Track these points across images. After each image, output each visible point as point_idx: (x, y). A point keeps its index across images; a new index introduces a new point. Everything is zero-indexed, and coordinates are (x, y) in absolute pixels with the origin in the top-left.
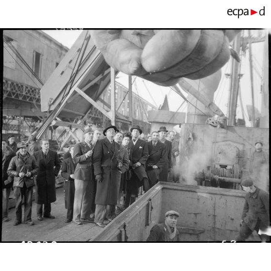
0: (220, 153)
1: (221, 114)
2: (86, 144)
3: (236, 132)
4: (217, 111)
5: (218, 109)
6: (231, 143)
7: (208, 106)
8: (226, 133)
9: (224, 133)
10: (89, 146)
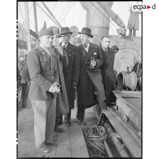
0: (121, 59)
1: (123, 26)
2: (44, 51)
3: (133, 41)
4: (121, 23)
5: (122, 21)
6: (129, 50)
7: (115, 18)
8: (125, 42)
9: (124, 42)
10: (48, 53)
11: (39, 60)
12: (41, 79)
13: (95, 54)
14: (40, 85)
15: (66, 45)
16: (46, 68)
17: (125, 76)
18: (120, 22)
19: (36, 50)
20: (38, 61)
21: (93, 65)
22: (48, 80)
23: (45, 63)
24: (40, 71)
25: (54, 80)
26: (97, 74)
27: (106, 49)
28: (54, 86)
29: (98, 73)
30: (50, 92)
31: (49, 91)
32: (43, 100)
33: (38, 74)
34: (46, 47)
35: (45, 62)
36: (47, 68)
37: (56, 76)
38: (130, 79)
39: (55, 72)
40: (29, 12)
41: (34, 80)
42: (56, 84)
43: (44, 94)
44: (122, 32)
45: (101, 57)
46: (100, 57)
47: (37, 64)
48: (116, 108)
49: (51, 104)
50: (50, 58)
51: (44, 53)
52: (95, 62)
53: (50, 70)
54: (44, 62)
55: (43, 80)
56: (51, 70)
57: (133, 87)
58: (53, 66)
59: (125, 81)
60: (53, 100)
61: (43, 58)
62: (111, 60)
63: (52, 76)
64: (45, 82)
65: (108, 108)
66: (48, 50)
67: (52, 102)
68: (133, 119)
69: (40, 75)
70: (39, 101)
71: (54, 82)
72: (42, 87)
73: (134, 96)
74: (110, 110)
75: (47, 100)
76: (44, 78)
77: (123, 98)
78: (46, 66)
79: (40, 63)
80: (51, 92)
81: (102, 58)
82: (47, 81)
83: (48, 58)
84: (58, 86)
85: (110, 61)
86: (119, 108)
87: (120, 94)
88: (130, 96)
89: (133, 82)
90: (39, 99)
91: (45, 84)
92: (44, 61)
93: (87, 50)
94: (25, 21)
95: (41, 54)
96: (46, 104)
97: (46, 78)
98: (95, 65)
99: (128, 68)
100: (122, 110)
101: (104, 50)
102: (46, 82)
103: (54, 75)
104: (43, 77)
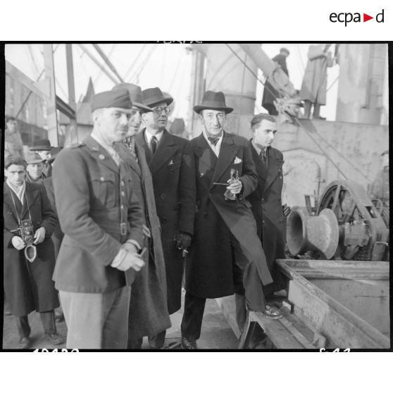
0: (286, 174)
2: (102, 150)
3: (316, 131)
5: (289, 81)
7: (272, 73)
8: (297, 134)
9: (293, 133)
10: (114, 158)
11: (88, 177)
12: (91, 230)
13: (238, 161)
14: (87, 249)
15: (159, 136)
16: (106, 198)
17: (308, 221)
18: (285, 83)
19: (79, 149)
20: (84, 180)
21: (233, 192)
22: (112, 234)
23: (104, 185)
24: (88, 206)
25: (128, 234)
26: (243, 214)
27: (262, 149)
28: (127, 251)
29: (245, 212)
30: (115, 269)
31: (114, 265)
32: (95, 292)
33: (83, 218)
34: (109, 141)
35: (104, 182)
36: (109, 200)
37: (133, 223)
38: (321, 229)
39: (130, 211)
40: (53, 52)
41: (71, 235)
42: (132, 244)
43: (100, 273)
44: (289, 107)
45: (253, 168)
46: (250, 171)
47: (82, 188)
48: (289, 307)
49: (115, 303)
50: (119, 170)
51: (102, 157)
52: (240, 182)
53: (117, 204)
54: (101, 182)
55: (96, 234)
56: (120, 206)
57: (328, 250)
58: (126, 193)
59: (309, 234)
60: (121, 291)
61: (98, 170)
62: (276, 178)
63: (124, 221)
64: (101, 240)
65: (268, 307)
66: (115, 149)
67: (119, 296)
68: (343, 340)
69: (89, 220)
70: (82, 295)
71: (127, 240)
72: (93, 254)
73: (335, 275)
74: (275, 314)
75: (107, 292)
76: (101, 227)
77: (309, 279)
78: (108, 193)
79: (90, 184)
80: (120, 268)
81: (255, 172)
82: (107, 237)
83: (112, 172)
84: (140, 252)
85: (275, 180)
86: (295, 309)
87: (298, 267)
88: (325, 275)
89: (329, 237)
90: (83, 288)
91: (103, 245)
92: (102, 179)
93: (216, 149)
94: (44, 73)
95: (94, 160)
96: (103, 302)
97: (105, 229)
98: (239, 192)
99: (307, 198)
100: (305, 314)
101: (259, 151)
102: (106, 240)
103: (129, 219)
104: (96, 225)
